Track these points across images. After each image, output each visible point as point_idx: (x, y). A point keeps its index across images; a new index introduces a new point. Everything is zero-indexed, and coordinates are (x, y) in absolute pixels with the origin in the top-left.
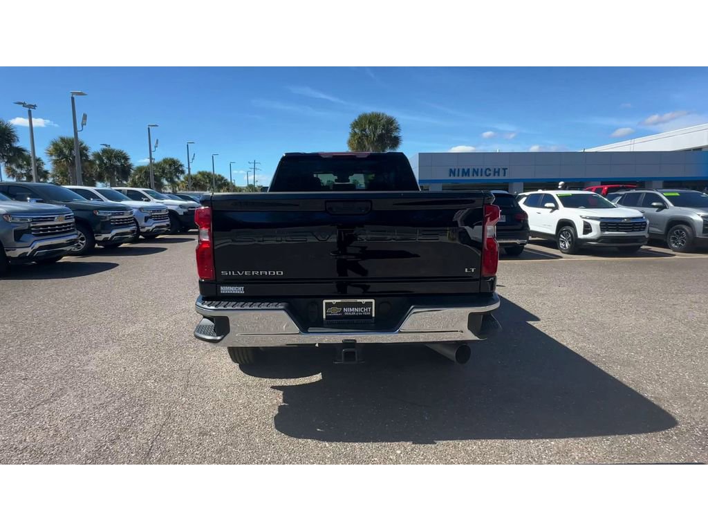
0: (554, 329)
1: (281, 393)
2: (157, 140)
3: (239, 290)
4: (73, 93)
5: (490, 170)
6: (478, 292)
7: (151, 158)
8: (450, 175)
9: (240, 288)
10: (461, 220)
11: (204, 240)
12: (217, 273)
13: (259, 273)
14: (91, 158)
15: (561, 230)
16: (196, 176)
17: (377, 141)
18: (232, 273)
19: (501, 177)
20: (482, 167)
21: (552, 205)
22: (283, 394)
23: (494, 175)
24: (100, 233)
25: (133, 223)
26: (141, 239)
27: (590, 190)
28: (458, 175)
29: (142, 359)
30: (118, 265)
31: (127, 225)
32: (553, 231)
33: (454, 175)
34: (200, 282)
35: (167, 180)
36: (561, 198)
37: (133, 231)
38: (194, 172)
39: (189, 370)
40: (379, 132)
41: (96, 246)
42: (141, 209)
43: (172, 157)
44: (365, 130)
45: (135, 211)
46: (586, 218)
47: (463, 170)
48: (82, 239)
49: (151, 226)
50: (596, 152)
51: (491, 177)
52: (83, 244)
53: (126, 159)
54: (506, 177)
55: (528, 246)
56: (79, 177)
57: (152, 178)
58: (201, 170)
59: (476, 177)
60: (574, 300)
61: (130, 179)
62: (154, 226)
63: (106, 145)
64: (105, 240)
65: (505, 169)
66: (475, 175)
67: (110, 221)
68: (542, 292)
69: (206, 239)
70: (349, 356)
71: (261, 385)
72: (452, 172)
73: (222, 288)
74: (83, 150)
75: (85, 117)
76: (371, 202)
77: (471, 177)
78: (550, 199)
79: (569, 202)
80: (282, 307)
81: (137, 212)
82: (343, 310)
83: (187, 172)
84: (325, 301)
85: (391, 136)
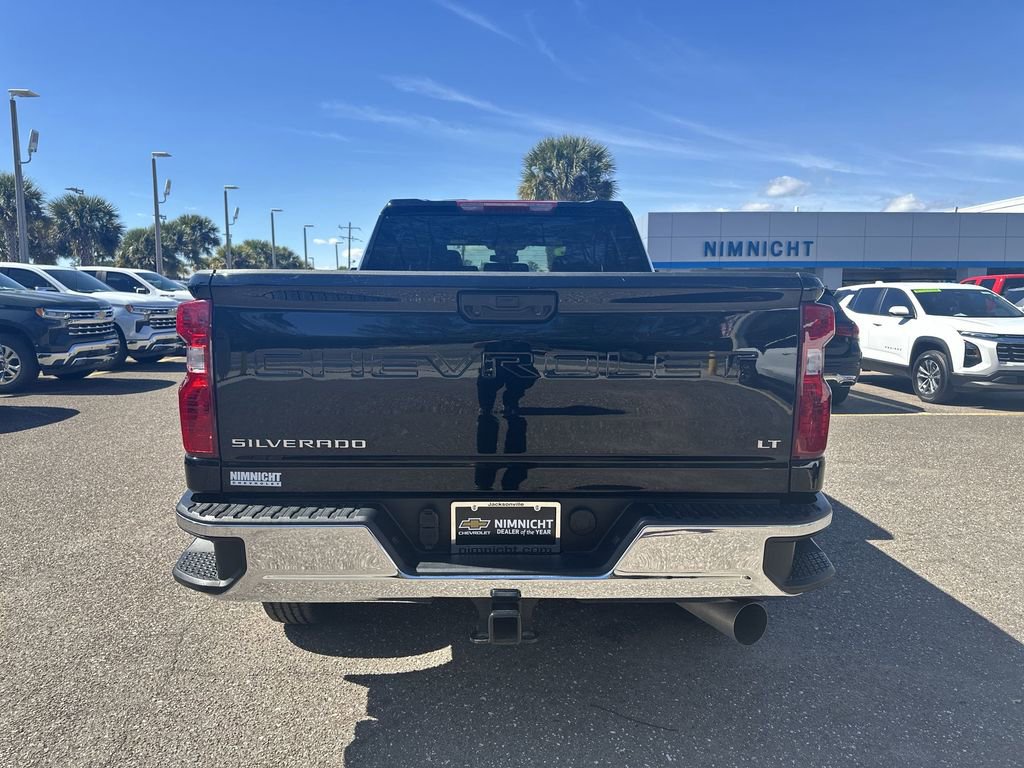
0: (923, 556)
1: (364, 691)
2: (169, 183)
3: (272, 480)
4: (14, 93)
5: (781, 245)
6: (786, 491)
7: (157, 216)
8: (706, 255)
9: (272, 476)
10: (737, 336)
11: (196, 371)
12: (222, 442)
13: (315, 444)
14: (48, 213)
15: (919, 358)
16: (240, 247)
17: (574, 188)
18: (254, 443)
19: (802, 257)
20: (766, 239)
21: (904, 310)
22: (369, 694)
23: (789, 254)
24: (47, 351)
25: (113, 333)
26: (130, 363)
27: (973, 283)
28: (721, 254)
29: (88, 609)
30: (77, 412)
31: (100, 338)
32: (904, 360)
33: (714, 254)
34: (188, 462)
35: (187, 255)
36: (921, 296)
37: (112, 349)
38: (236, 242)
39: (181, 635)
40: (576, 171)
41: (41, 375)
42: (129, 307)
43: (195, 213)
44: (549, 169)
45: (116, 310)
46: (969, 335)
47: (731, 243)
48: (14, 362)
49: (147, 340)
50: (979, 213)
51: (783, 258)
52: (15, 371)
53: (110, 215)
54: (811, 258)
55: (858, 387)
56: (24, 246)
57: (158, 251)
58: (250, 239)
59: (753, 258)
60: (956, 496)
61: (119, 253)
62: (154, 339)
63: (76, 191)
64: (58, 363)
65: (808, 244)
66: (752, 253)
67: (66, 330)
68: (891, 478)
69: (199, 369)
70: (505, 627)
71: (325, 672)
72: (709, 248)
73: (233, 475)
74: (32, 200)
75: (35, 137)
76: (556, 294)
77: (744, 258)
78: (900, 298)
79: (935, 305)
80: (360, 518)
81: (123, 314)
82: (493, 523)
83: (224, 242)
84: (455, 505)
85: (598, 181)
